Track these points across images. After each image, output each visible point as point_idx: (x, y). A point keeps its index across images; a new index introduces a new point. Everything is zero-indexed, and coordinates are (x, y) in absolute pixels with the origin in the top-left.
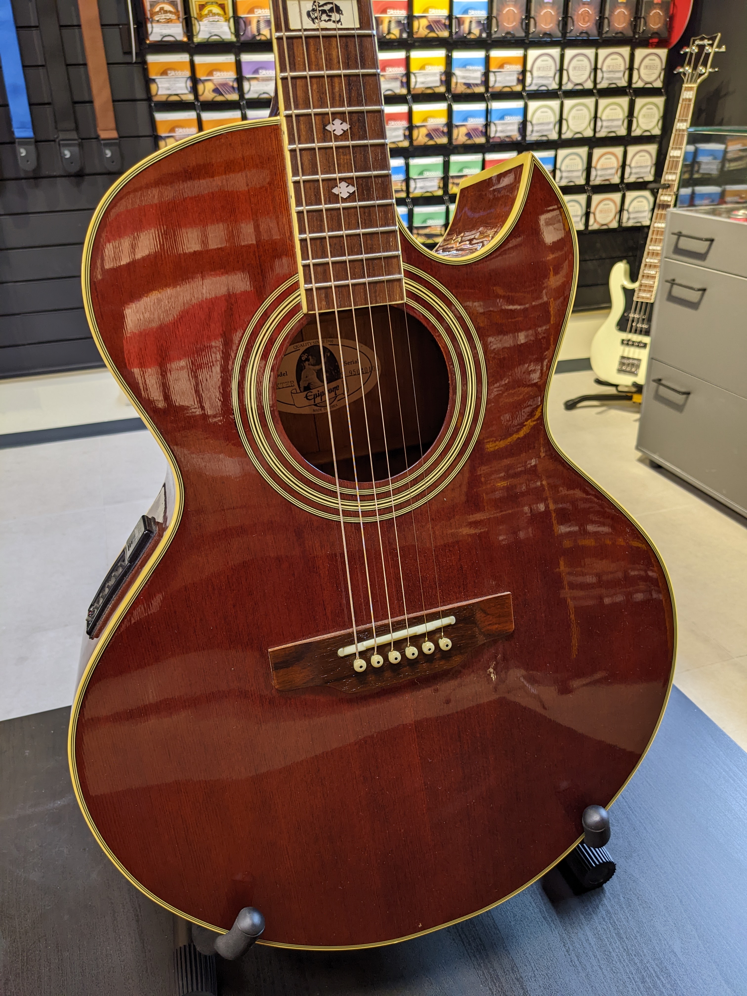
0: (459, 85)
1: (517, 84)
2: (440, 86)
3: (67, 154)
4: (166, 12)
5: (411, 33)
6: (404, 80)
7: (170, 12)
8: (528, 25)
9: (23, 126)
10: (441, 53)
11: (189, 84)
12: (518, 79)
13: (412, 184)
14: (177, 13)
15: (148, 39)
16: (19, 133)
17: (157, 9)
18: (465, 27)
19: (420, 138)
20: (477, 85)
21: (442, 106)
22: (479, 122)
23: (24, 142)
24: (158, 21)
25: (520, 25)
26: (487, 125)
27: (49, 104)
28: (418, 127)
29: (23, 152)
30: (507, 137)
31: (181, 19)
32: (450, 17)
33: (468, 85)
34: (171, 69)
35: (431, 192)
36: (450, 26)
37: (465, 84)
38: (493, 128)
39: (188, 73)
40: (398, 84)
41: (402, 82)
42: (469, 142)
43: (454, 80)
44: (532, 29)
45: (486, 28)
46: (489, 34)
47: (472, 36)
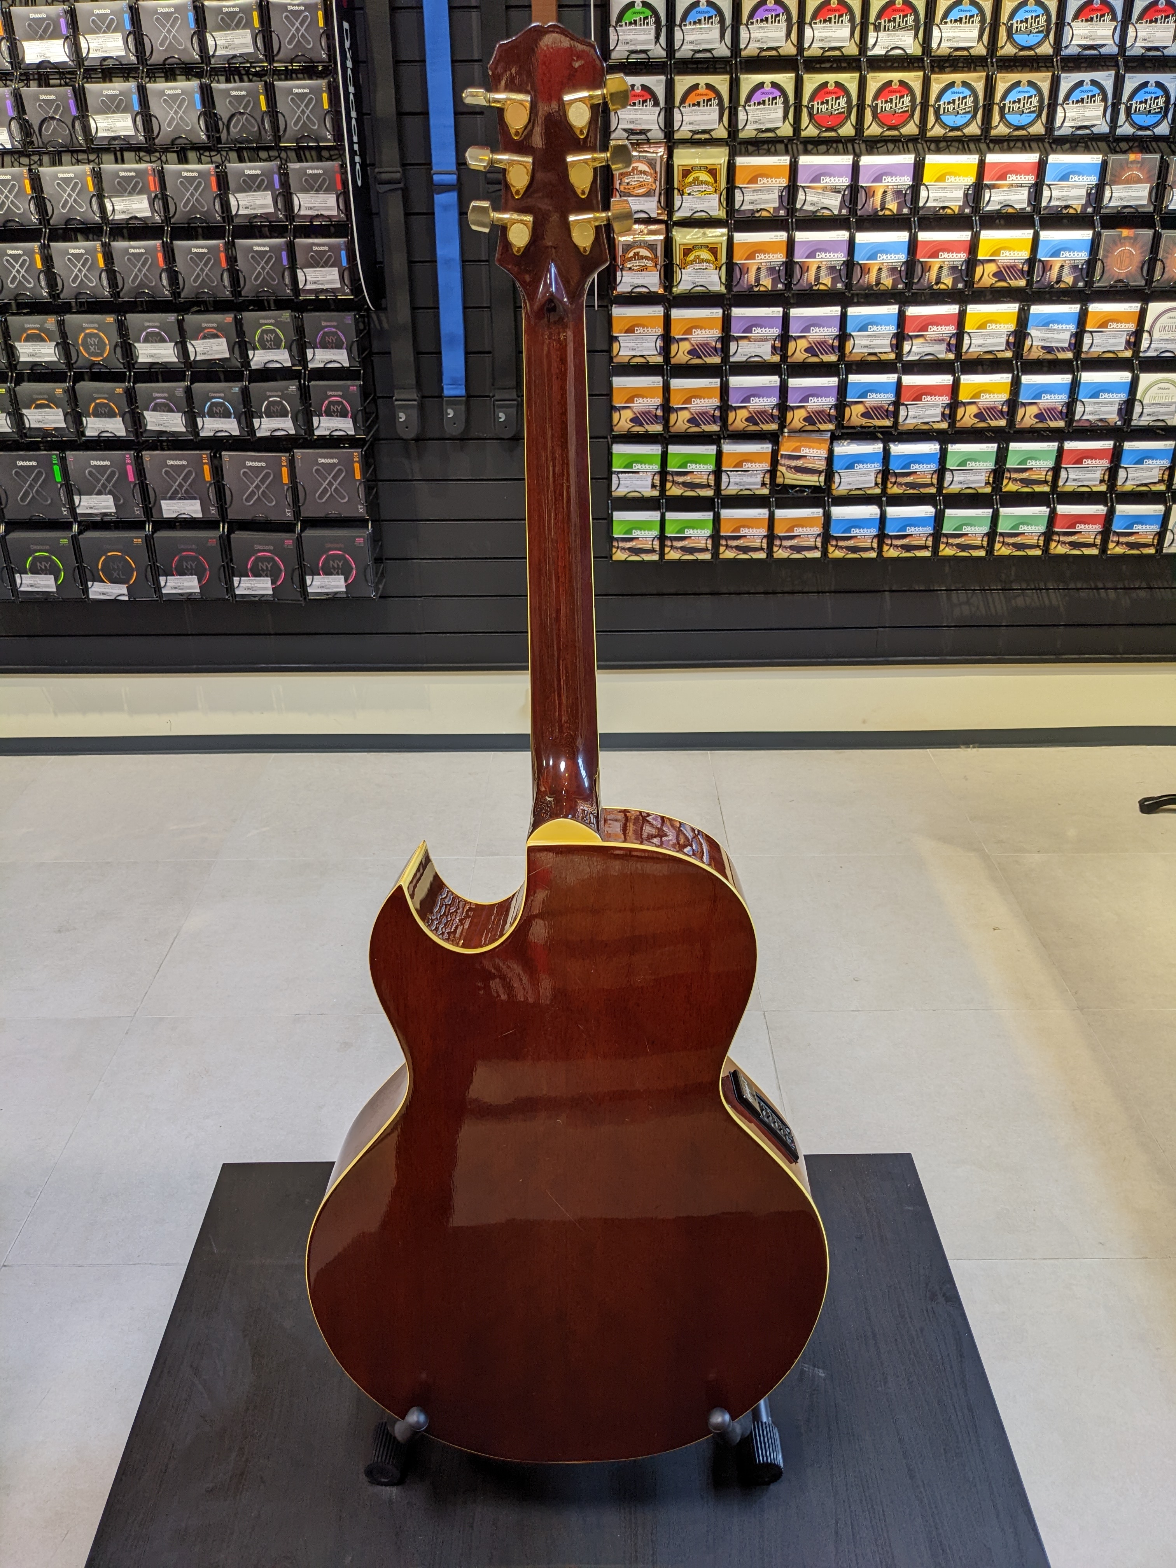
0: (1034, 349)
1: (1126, 349)
2: (1006, 349)
3: (502, 417)
4: (642, 258)
5: (969, 283)
6: (953, 341)
7: (647, 258)
8: (1151, 271)
9: (454, 383)
10: (1013, 308)
11: (660, 343)
12: (1128, 342)
13: (948, 477)
14: (654, 259)
15: (615, 289)
16: (449, 391)
17: (631, 254)
18: (1054, 274)
19: (967, 418)
20: (1063, 349)
21: (1005, 378)
22: (1059, 400)
23: (453, 401)
24: (630, 269)
25: (1139, 270)
26: (1071, 405)
27: (489, 353)
28: (965, 404)
29: (451, 413)
30: (1101, 420)
31: (659, 267)
32: (1032, 261)
33: (1049, 350)
34: (638, 325)
35: (974, 489)
36: (1030, 273)
37: (1043, 347)
38: (1079, 408)
39: (660, 331)
40: (943, 347)
41: (949, 344)
42: (1040, 425)
43: (1028, 342)
44: (1157, 276)
45: (1084, 275)
46: (1089, 283)
47: (1062, 285)
